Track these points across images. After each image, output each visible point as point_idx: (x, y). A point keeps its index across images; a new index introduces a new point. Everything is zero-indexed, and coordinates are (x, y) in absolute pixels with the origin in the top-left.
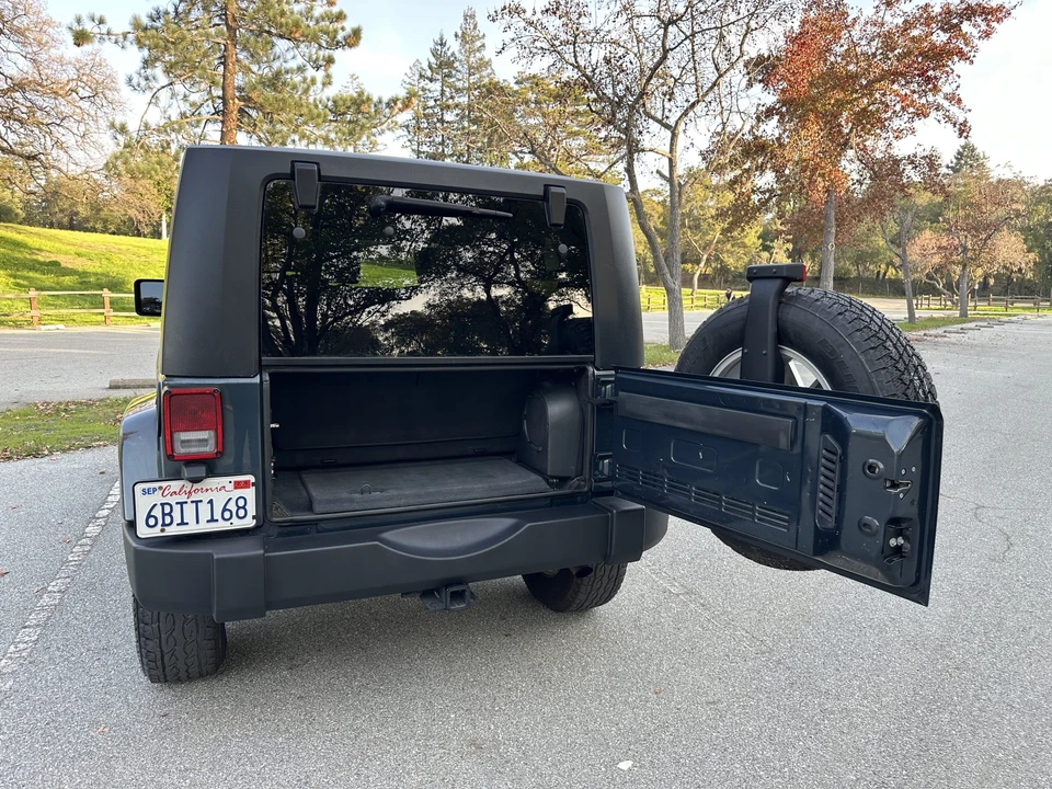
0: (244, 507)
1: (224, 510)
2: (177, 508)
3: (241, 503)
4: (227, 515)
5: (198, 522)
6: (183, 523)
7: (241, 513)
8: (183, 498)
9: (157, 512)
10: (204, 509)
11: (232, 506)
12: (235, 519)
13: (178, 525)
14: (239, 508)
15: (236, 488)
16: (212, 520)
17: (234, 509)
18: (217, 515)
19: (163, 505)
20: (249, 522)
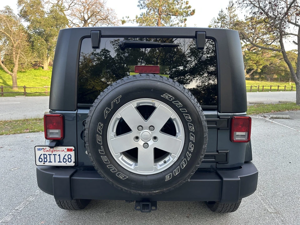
0: (70, 158)
1: (64, 158)
2: (48, 156)
3: (69, 157)
4: (65, 160)
5: (55, 162)
6: (50, 162)
7: (70, 160)
8: (50, 153)
9: (42, 157)
10: (57, 157)
11: (66, 157)
12: (67, 162)
13: (49, 162)
14: (69, 158)
15: (68, 151)
16: (60, 162)
17: (67, 159)
18: (62, 160)
19: (44, 154)
20: (72, 164)
